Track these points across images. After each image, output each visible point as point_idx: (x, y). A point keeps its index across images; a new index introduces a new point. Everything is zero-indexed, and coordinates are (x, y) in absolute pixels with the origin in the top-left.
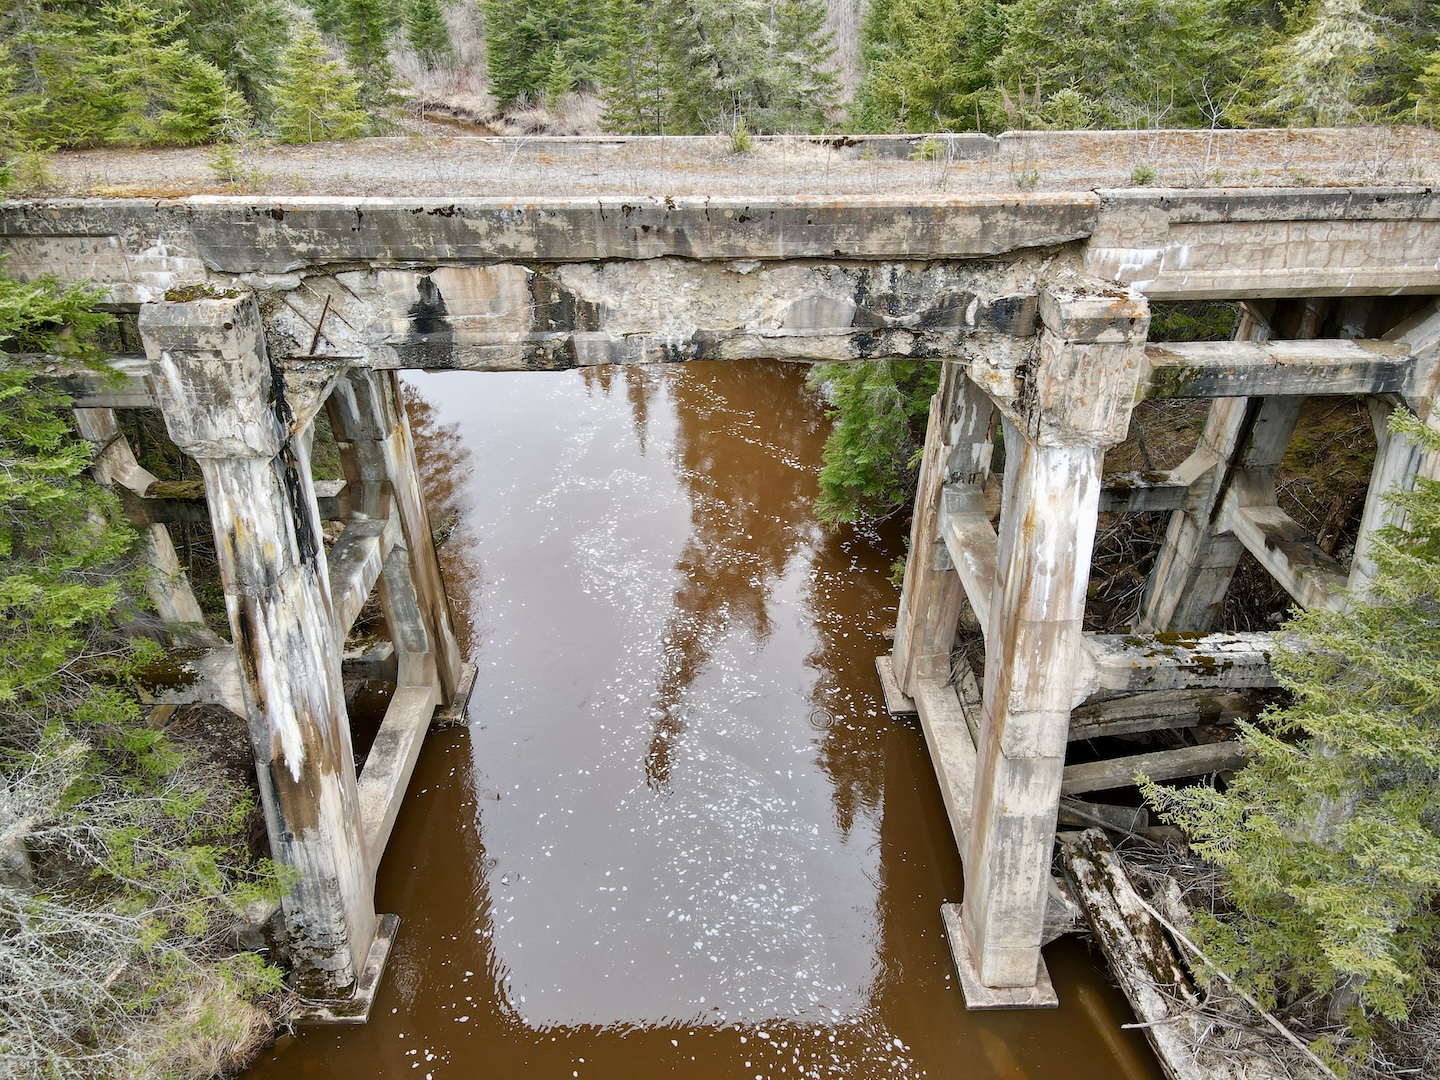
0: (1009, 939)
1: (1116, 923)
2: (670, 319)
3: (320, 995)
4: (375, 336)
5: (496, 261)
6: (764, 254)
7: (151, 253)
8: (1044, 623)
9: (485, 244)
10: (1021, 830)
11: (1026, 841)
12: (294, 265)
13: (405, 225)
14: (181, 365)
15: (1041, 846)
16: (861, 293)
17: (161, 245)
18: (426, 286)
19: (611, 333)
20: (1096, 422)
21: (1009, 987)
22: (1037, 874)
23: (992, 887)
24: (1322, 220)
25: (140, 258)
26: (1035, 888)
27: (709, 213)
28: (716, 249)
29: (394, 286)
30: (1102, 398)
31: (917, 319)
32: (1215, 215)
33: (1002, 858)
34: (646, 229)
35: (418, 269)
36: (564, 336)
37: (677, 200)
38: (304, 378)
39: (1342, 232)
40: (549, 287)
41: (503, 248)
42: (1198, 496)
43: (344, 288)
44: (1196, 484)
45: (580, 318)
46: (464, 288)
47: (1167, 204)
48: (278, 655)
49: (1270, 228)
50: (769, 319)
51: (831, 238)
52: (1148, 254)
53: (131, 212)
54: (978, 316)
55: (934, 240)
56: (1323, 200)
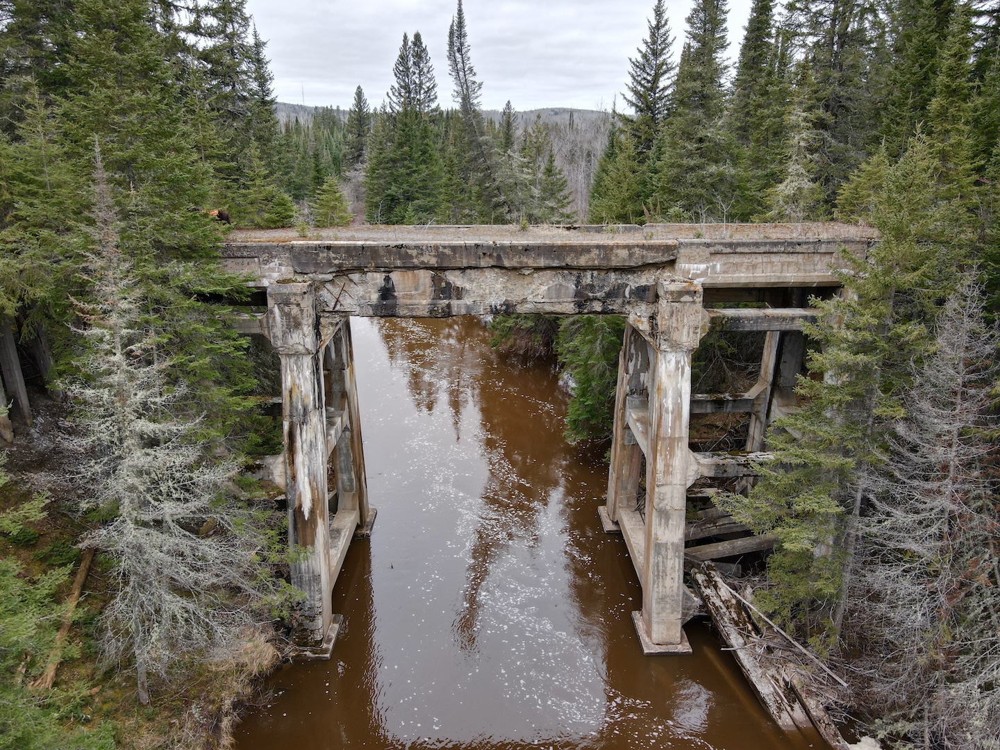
0: (664, 615)
1: (718, 603)
2: (494, 295)
3: (305, 645)
4: (362, 301)
5: (418, 268)
6: (535, 265)
7: (272, 265)
8: (670, 438)
9: (415, 261)
10: (666, 550)
11: (669, 557)
12: (332, 270)
13: (382, 252)
14: (281, 310)
15: (677, 560)
16: (578, 283)
17: (277, 261)
18: (387, 279)
19: (468, 301)
20: (684, 338)
21: (667, 644)
22: (676, 575)
23: (654, 584)
24: (775, 253)
25: (267, 267)
26: (676, 584)
27: (512, 248)
28: (514, 262)
29: (373, 279)
30: (686, 327)
31: (603, 295)
32: (728, 250)
33: (658, 566)
34: (484, 254)
35: (384, 272)
36: (446, 302)
37: (498, 242)
38: (329, 320)
39: (785, 258)
40: (441, 280)
41: (423, 262)
42: (759, 405)
43: (351, 280)
44: (757, 398)
45: (454, 293)
46: (404, 280)
47: (708, 245)
48: (305, 452)
49: (754, 256)
50: (538, 295)
51: (564, 258)
52: (703, 266)
53: (267, 247)
54: (630, 293)
55: (609, 260)
56: (775, 244)
